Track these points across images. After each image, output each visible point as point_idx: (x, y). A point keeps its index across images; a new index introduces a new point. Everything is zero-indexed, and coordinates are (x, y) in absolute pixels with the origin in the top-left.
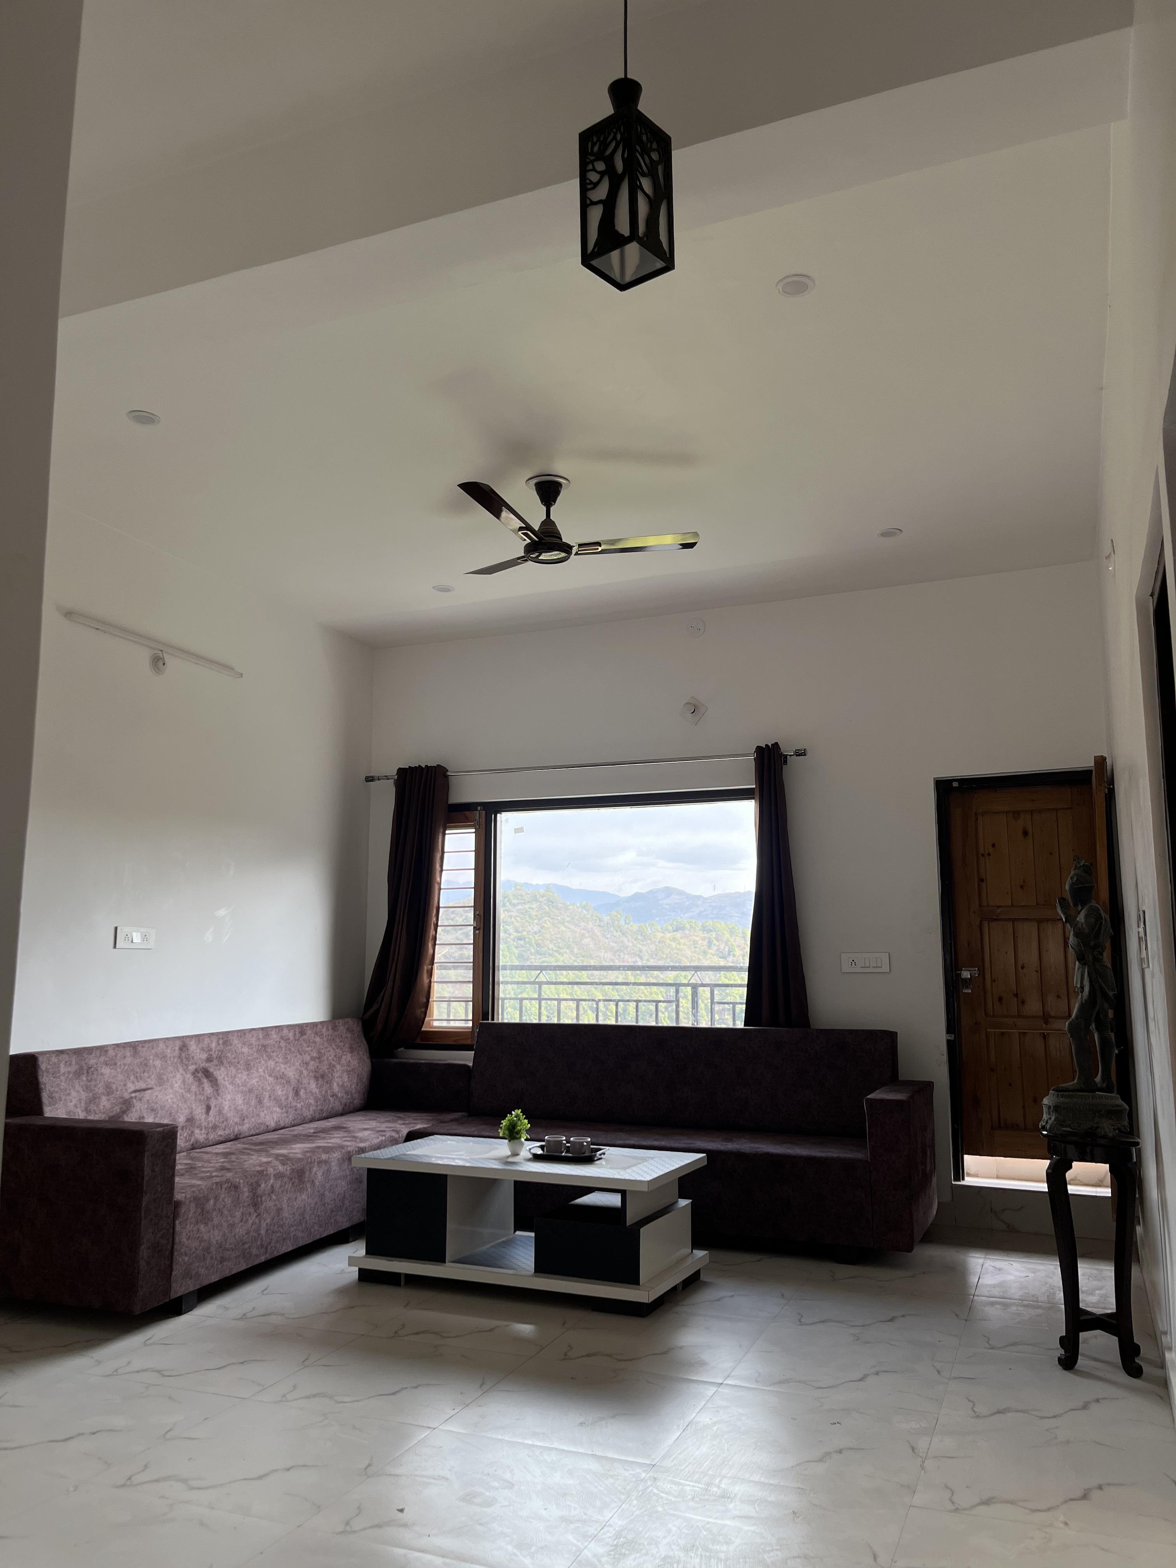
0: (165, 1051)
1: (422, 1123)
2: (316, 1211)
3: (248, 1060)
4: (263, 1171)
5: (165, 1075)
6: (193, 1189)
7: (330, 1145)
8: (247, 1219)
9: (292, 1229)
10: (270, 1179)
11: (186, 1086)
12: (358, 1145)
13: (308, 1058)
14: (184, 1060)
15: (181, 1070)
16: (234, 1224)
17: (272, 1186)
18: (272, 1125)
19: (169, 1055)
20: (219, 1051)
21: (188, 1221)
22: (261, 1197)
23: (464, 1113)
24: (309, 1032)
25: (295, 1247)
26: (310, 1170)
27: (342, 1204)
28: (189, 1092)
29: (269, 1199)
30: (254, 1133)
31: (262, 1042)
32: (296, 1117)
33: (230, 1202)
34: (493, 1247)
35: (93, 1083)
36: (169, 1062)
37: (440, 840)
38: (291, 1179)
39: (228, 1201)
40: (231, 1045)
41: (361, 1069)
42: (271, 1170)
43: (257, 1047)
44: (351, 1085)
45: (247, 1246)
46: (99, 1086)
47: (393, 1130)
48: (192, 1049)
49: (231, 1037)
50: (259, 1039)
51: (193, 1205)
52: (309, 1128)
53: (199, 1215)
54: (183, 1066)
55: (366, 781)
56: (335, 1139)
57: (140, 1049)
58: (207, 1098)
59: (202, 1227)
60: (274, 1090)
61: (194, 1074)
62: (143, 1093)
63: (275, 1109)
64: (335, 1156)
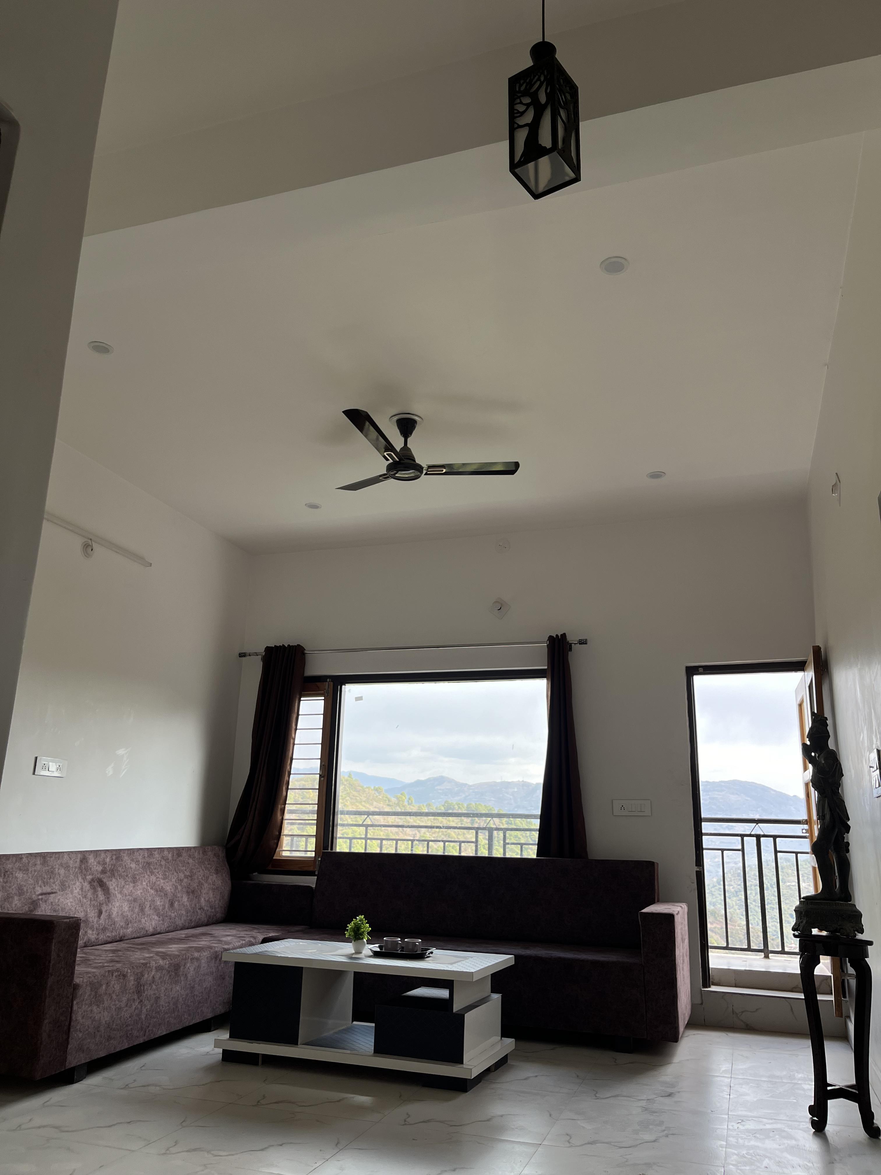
0: (69, 862)
1: (274, 932)
2: (187, 1001)
3: (135, 875)
4: (146, 964)
5: (67, 882)
6: (90, 975)
7: (201, 946)
8: (132, 1004)
9: (166, 1016)
10: (151, 971)
11: (84, 893)
12: (224, 947)
13: (183, 876)
14: (84, 870)
15: (80, 879)
16: (120, 1008)
17: (153, 977)
18: (151, 930)
19: (71, 866)
20: (112, 865)
21: (84, 1003)
22: (144, 986)
23: (306, 926)
24: (184, 854)
25: (168, 1032)
26: (184, 966)
27: (207, 997)
28: (86, 897)
29: (150, 988)
30: (136, 936)
31: (147, 859)
32: (170, 925)
33: (118, 988)
34: (336, 1033)
35: (8, 885)
36: (71, 871)
37: (296, 704)
38: (169, 972)
39: (117, 987)
40: (122, 861)
41: (223, 888)
42: (153, 964)
43: (143, 864)
44: (215, 901)
45: (129, 1028)
46: (13, 887)
47: (251, 937)
48: (90, 862)
49: (122, 854)
50: (145, 857)
51: (89, 988)
52: (182, 934)
53: (94, 997)
54: (82, 876)
55: (240, 657)
56: (204, 942)
57: (48, 859)
58: (100, 903)
59: (95, 1008)
60: (154, 900)
61: (91, 882)
62: (48, 895)
63: (153, 917)
64: (205, 954)
